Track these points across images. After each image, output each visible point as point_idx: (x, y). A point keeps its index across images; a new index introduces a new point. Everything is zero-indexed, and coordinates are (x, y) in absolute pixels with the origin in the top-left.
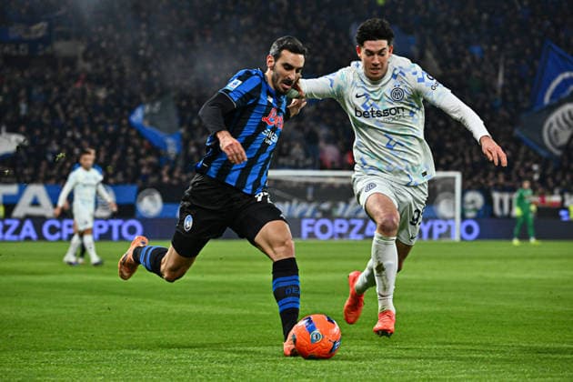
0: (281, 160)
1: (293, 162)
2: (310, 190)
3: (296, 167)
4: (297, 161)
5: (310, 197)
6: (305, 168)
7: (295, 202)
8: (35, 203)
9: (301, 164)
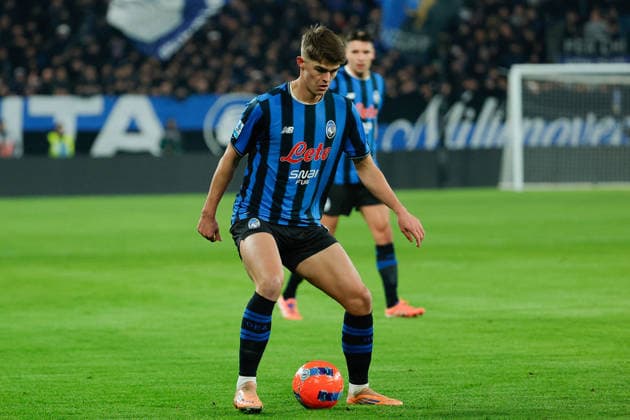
0: (569, 45)
1: (590, 48)
2: (617, 96)
3: (595, 56)
4: (598, 45)
5: (617, 107)
6: (612, 57)
7: (591, 118)
8: (133, 129)
9: (604, 50)
